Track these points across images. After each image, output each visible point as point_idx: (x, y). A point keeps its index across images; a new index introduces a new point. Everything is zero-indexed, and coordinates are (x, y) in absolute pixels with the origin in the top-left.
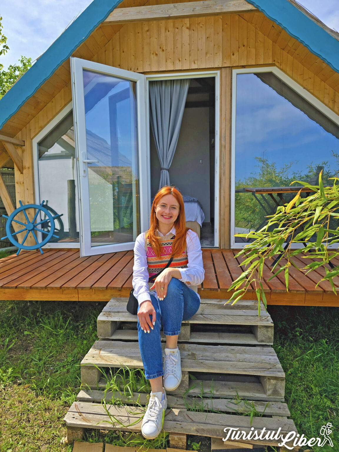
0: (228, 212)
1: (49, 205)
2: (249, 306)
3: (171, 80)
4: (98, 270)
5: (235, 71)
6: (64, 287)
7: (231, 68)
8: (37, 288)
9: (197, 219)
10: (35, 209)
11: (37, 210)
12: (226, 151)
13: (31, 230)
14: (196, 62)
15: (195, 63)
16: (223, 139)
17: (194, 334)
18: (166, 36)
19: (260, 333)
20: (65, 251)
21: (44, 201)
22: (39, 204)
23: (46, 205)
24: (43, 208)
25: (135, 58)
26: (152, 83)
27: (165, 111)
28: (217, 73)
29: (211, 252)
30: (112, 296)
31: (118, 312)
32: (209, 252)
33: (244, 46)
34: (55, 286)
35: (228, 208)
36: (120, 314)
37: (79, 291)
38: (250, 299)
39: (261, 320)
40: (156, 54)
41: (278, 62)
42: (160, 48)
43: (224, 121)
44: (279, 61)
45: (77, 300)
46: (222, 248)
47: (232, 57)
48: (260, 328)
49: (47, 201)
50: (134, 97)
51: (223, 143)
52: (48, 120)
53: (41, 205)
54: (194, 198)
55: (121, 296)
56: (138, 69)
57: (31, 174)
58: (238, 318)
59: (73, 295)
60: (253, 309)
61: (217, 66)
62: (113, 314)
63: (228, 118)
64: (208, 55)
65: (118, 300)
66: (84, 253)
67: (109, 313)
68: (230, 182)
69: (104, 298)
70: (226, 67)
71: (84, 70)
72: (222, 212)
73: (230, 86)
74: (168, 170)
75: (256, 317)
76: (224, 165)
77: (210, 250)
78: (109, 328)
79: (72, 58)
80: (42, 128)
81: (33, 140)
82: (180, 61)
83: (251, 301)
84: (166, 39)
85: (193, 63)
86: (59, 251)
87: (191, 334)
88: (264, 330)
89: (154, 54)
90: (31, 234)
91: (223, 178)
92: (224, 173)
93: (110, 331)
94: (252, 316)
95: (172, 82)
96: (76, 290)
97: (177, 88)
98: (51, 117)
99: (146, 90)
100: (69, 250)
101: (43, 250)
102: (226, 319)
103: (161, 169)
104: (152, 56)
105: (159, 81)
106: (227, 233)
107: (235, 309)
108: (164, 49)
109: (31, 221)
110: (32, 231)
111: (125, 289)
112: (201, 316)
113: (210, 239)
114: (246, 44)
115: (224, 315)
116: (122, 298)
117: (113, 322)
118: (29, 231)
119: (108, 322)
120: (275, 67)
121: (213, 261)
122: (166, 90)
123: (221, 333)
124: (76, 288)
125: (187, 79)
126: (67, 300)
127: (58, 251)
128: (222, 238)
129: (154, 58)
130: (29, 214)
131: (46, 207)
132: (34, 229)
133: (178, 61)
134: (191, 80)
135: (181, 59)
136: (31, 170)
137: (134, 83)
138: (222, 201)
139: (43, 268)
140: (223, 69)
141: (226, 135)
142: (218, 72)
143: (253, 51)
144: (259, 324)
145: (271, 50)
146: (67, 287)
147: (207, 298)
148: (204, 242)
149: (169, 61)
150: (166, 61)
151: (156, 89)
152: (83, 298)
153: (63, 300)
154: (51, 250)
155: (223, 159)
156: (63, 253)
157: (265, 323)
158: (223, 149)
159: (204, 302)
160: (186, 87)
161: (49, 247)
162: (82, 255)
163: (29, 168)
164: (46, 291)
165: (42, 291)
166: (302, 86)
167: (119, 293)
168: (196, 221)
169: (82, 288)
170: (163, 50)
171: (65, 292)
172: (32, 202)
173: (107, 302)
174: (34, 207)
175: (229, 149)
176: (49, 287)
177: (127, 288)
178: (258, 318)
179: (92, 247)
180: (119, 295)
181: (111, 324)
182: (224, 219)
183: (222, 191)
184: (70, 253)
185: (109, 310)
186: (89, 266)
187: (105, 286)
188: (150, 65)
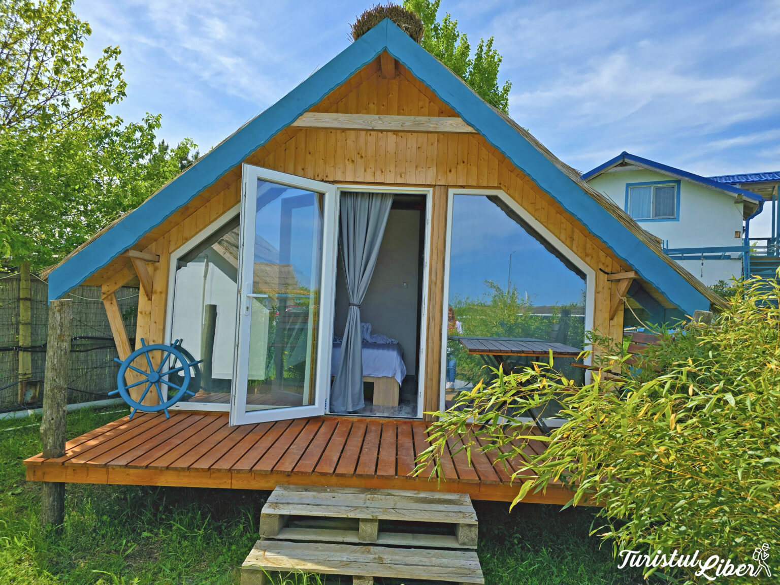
0: (437, 370)
1: (183, 346)
2: (453, 500)
3: (370, 193)
4: (256, 445)
5: (451, 191)
6: (214, 469)
7: (447, 187)
8: (175, 469)
9: (395, 374)
10: (163, 351)
11: (166, 353)
12: (437, 289)
13: (154, 383)
14: (403, 175)
15: (401, 176)
16: (433, 273)
17: (382, 534)
18: (366, 141)
19: (461, 533)
20: (201, 415)
21: (177, 341)
22: (169, 345)
23: (180, 345)
24: (175, 351)
25: (325, 163)
26: (344, 194)
27: (359, 232)
28: (429, 191)
29: (412, 425)
30: (277, 483)
31: (288, 503)
32: (410, 425)
33: (464, 162)
34: (202, 467)
35: (437, 365)
36: (291, 506)
37: (233, 475)
38: (455, 492)
39: (464, 517)
40: (353, 161)
41: (505, 186)
42: (358, 154)
43: (436, 252)
44: (507, 185)
45: (229, 487)
46: (427, 420)
47: (449, 173)
48: (462, 527)
49: (182, 340)
50: (320, 215)
51: (433, 278)
52: (198, 230)
53: (173, 346)
54: (393, 340)
55: (289, 484)
56: (327, 176)
57: (163, 302)
58: (437, 514)
59: (224, 481)
60: (457, 505)
61: (429, 183)
62: (281, 506)
63: (441, 247)
64: (419, 169)
65: (286, 489)
66: (234, 421)
67: (276, 505)
68: (441, 329)
69: (266, 485)
70: (440, 185)
71: (259, 179)
72: (429, 370)
73: (444, 209)
74: (359, 306)
75: (459, 514)
76: (434, 307)
77: (410, 422)
78: (276, 524)
79: (245, 165)
80: (187, 239)
81: (172, 255)
82: (382, 172)
83: (456, 494)
84: (366, 144)
85: (399, 176)
86: (192, 415)
87: (378, 535)
88: (466, 529)
89: (350, 161)
90: (153, 388)
91: (432, 324)
92: (434, 318)
93: (277, 529)
94: (454, 512)
95: (371, 195)
96: (230, 474)
97: (376, 203)
98: (202, 227)
99: (336, 203)
100: (207, 414)
101: (170, 412)
102: (423, 514)
103: (350, 304)
104: (347, 162)
105: (354, 193)
106: (435, 398)
107: (435, 503)
108: (363, 155)
109: (156, 368)
110: (156, 384)
111: (295, 474)
112: (392, 510)
113: (412, 404)
114: (466, 161)
115: (421, 510)
116: (291, 486)
117: (282, 516)
118: (152, 383)
119: (275, 515)
120: (502, 191)
121: (413, 439)
122: (363, 205)
123: (415, 534)
124: (230, 470)
125: (390, 194)
126: (215, 487)
127: (190, 414)
128: (427, 405)
129: (350, 166)
130: (153, 358)
131: (178, 348)
132: (159, 382)
133: (380, 172)
134: (396, 195)
135: (383, 170)
136: (163, 295)
137: (322, 196)
138: (430, 354)
139: (176, 441)
140: (437, 187)
141: (438, 269)
142: (431, 190)
143: (474, 169)
144: (461, 521)
145: (497, 169)
146: (218, 469)
147: (401, 489)
148: (404, 408)
149: (369, 170)
150: (365, 171)
151: (349, 201)
152: (238, 484)
153: (210, 487)
154: (179, 412)
155: (433, 299)
156: (198, 418)
157: (468, 521)
158: (433, 286)
159: (398, 494)
160: (389, 203)
161: (177, 409)
162: (232, 424)
163: (161, 293)
164: (187, 473)
165: (182, 474)
166: (534, 216)
167: (287, 479)
168: (393, 377)
169: (239, 471)
170: (362, 157)
171: (213, 476)
172: (161, 342)
173: (272, 491)
174: (162, 348)
175: (440, 287)
176: (193, 468)
177: (298, 472)
178: (461, 515)
179: (246, 412)
180: (287, 482)
181: (279, 519)
182: (432, 380)
183: (430, 341)
184: (209, 419)
185: (276, 501)
186: (241, 440)
187: (270, 469)
188: (343, 173)
